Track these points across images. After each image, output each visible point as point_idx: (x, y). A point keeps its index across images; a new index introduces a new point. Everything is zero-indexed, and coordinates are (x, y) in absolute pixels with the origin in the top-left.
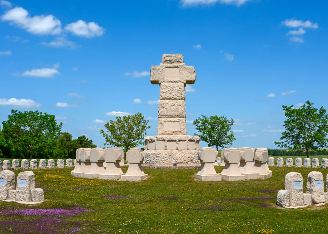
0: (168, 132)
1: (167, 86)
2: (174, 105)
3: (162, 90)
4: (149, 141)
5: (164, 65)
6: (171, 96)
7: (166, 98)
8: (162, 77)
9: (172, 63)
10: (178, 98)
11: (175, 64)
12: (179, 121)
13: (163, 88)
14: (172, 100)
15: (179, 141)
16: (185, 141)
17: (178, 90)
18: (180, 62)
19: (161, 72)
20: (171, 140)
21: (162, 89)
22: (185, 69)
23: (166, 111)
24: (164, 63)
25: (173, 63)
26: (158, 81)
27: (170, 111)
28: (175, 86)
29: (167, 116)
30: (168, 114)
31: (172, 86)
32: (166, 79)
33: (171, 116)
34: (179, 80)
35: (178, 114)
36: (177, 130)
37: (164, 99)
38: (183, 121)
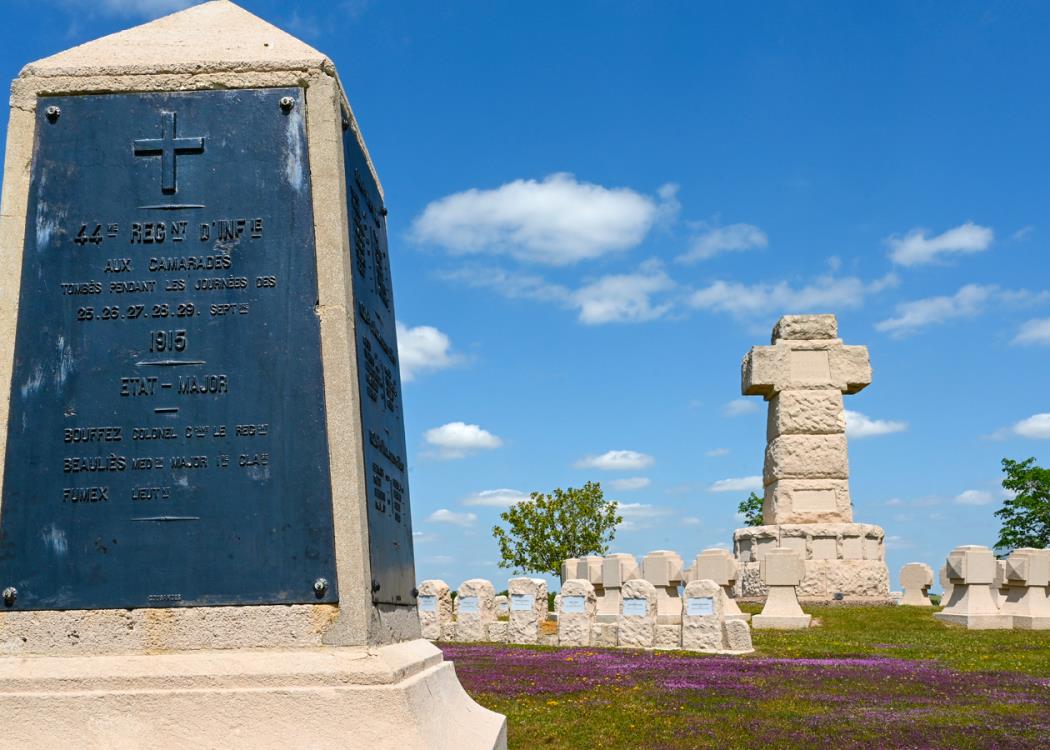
0: (805, 517)
1: (799, 398)
2: (819, 447)
3: (785, 410)
4: (758, 539)
5: (786, 345)
6: (810, 424)
7: (797, 429)
8: (783, 376)
9: (807, 339)
10: (828, 428)
11: (817, 342)
12: (834, 487)
13: (787, 403)
14: (813, 433)
15: (845, 537)
16: (857, 537)
17: (828, 409)
18: (830, 337)
19: (780, 363)
20: (822, 534)
21: (785, 406)
22: (845, 355)
23: (798, 463)
24: (786, 339)
25: (812, 338)
26: (773, 386)
27: (809, 461)
28: (821, 398)
29: (800, 474)
30: (804, 469)
31: (811, 399)
32: (793, 380)
33: (812, 476)
34: (831, 382)
35: (831, 471)
36: (828, 511)
37: (790, 432)
38: (845, 488)
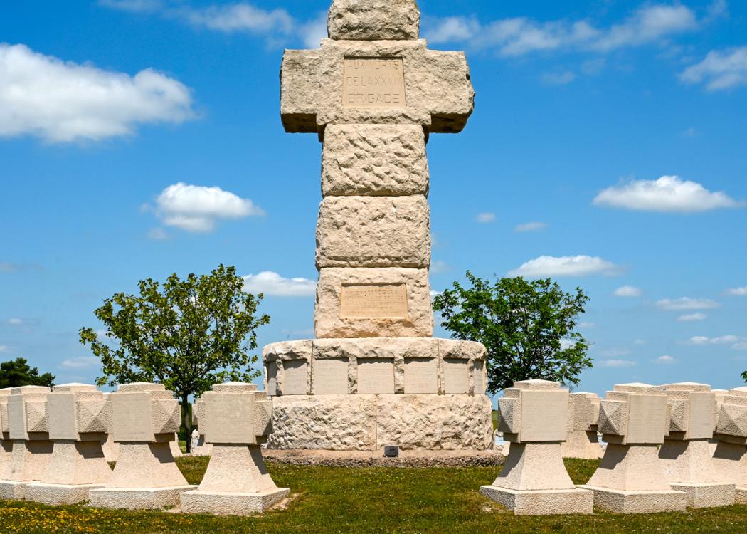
0: (358, 327)
1: (354, 136)
2: (383, 216)
3: (332, 155)
4: (284, 361)
5: (336, 49)
6: (369, 178)
7: (350, 187)
8: (330, 100)
9: (370, 39)
10: (398, 186)
11: (386, 45)
12: (404, 280)
13: (335, 145)
14: (375, 194)
15: (408, 360)
16: (429, 359)
17: (398, 154)
18: (407, 36)
19: (325, 79)
20: (373, 355)
21: (331, 150)
22: (429, 67)
23: (350, 241)
24: (336, 39)
25: (378, 38)
26: (314, 116)
27: (366, 239)
28: (388, 137)
29: (353, 259)
30: (360, 251)
31: (373, 140)
32: (346, 108)
33: (372, 262)
34: (404, 110)
35: (401, 254)
36: (395, 318)
37: (340, 191)
38: (423, 282)
